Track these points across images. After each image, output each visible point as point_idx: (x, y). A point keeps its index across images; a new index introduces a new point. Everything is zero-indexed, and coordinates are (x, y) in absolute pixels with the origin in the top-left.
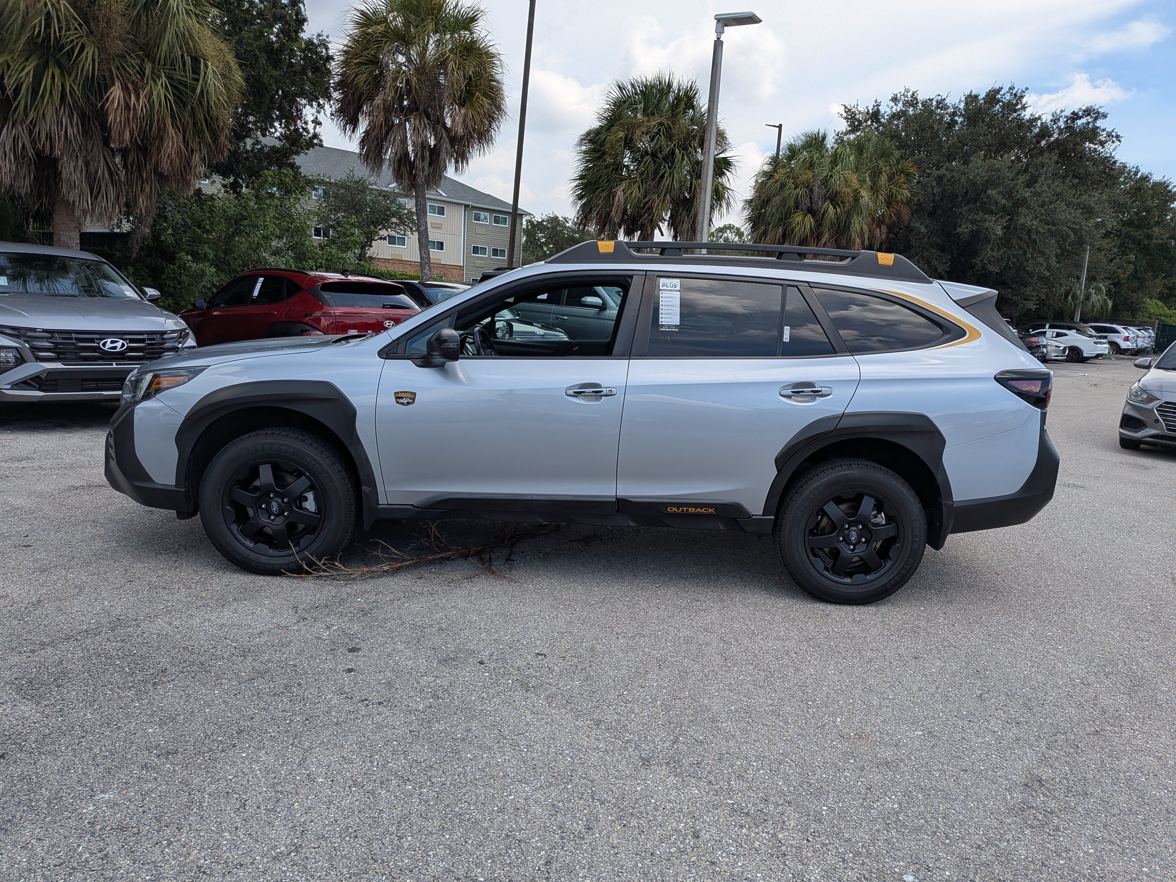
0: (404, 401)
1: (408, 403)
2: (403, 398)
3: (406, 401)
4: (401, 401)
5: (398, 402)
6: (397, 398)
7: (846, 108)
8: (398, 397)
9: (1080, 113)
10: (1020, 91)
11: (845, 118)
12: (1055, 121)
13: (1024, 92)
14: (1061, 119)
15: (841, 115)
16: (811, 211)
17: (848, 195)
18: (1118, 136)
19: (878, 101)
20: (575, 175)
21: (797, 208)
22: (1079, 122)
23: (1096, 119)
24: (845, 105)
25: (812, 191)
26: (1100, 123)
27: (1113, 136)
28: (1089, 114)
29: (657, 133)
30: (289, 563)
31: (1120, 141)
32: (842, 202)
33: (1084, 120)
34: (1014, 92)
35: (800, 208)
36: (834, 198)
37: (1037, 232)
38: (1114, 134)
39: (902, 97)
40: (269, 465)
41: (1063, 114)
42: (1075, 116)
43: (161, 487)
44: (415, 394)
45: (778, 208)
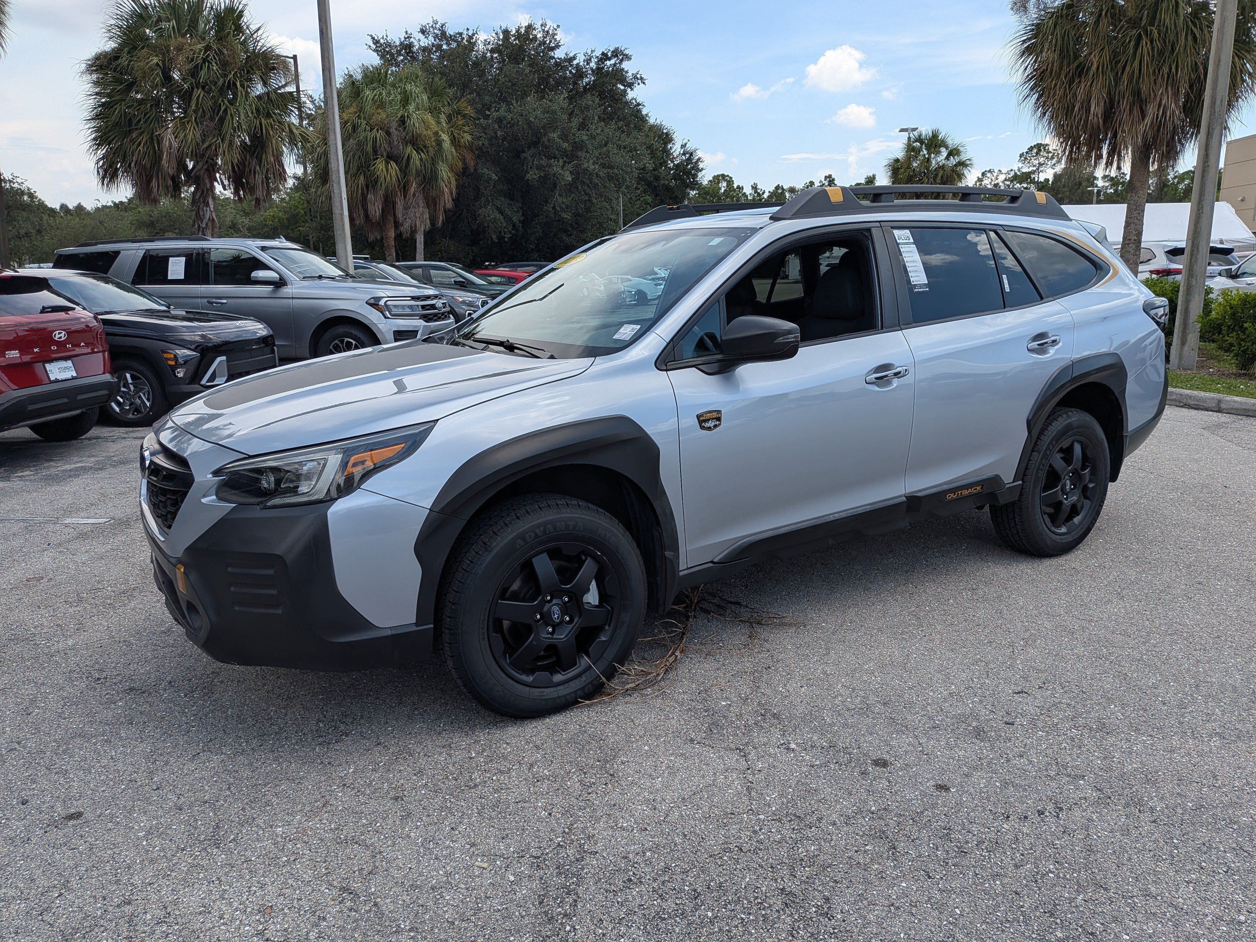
0: (711, 424)
1: (715, 426)
2: (709, 420)
3: (713, 424)
4: (707, 425)
5: (702, 428)
6: (700, 422)
7: (373, 38)
8: (702, 420)
9: (609, 54)
10: (552, 28)
11: (374, 51)
12: (588, 61)
13: (556, 30)
14: (592, 60)
15: (370, 46)
16: (390, 157)
17: (430, 138)
18: (642, 78)
19: (409, 32)
20: (87, 114)
21: (376, 154)
22: (608, 63)
23: (622, 60)
24: (371, 36)
25: (388, 133)
26: (625, 65)
27: (638, 79)
28: (616, 56)
29: (204, 60)
30: (585, 687)
31: (644, 83)
32: (425, 147)
33: (613, 61)
34: (546, 29)
35: (379, 153)
36: (415, 141)
37: (598, 176)
38: (638, 76)
39: (431, 29)
40: (545, 554)
41: (594, 54)
42: (605, 57)
43: (389, 633)
44: (719, 412)
45: (355, 153)
